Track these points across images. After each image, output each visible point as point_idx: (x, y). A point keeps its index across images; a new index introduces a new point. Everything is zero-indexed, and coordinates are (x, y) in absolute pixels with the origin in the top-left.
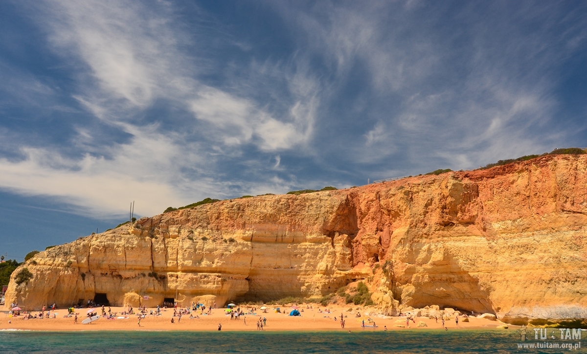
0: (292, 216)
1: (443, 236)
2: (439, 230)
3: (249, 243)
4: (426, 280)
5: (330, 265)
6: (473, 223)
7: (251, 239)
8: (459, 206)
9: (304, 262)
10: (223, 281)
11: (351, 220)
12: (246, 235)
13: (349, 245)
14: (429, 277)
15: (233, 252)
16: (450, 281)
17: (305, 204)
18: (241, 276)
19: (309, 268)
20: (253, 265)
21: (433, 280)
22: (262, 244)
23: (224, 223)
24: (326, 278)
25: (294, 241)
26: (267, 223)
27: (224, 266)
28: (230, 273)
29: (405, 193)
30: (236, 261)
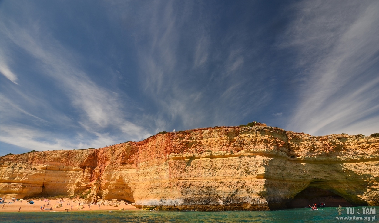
0: (68, 159)
1: (121, 169)
2: (120, 166)
3: (44, 170)
4: (114, 188)
5: (80, 181)
6: (134, 163)
7: (46, 169)
8: (129, 156)
9: (70, 179)
10: (23, 188)
11: (94, 162)
12: (44, 167)
13: (91, 172)
14: (115, 186)
15: (33, 174)
16: (123, 188)
17: (76, 154)
18: (37, 185)
19: (72, 182)
20: (45, 180)
21: (116, 188)
22: (51, 171)
23: (35, 161)
24: (77, 187)
25: (68, 170)
26: (55, 162)
27: (27, 180)
28: (30, 184)
29: (111, 150)
30: (35, 178)
